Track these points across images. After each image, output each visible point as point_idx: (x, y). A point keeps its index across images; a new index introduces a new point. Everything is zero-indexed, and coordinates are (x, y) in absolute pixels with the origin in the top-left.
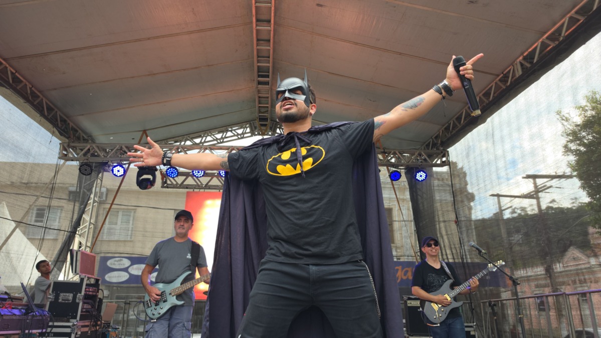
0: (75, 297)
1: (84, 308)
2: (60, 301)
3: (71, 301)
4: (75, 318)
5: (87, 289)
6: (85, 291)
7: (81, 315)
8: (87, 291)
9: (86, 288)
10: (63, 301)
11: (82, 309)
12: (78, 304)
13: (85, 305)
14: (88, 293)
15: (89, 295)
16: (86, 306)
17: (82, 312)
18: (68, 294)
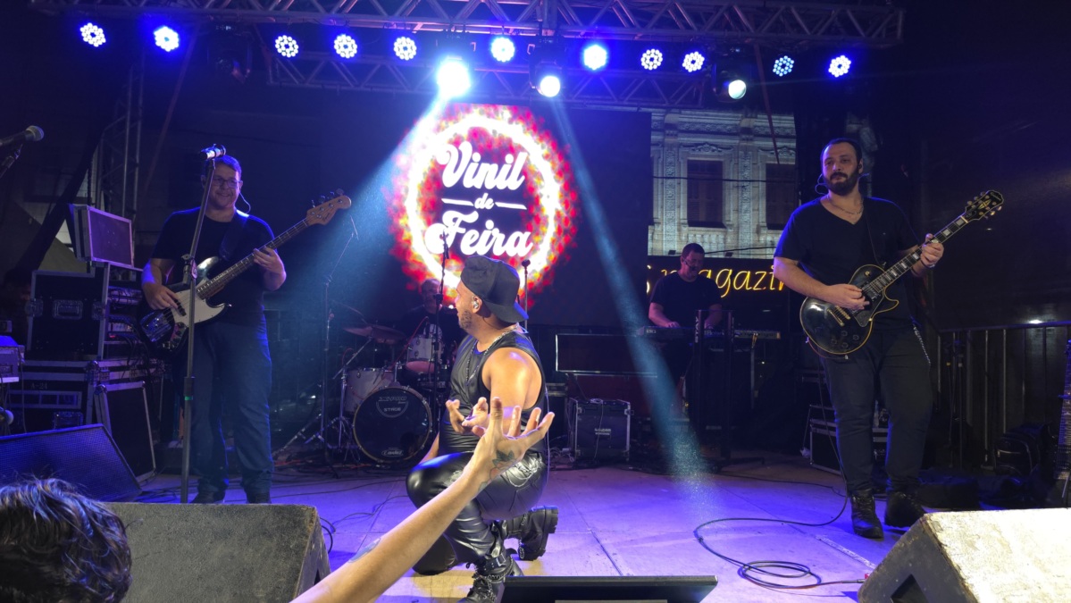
0: (87, 310)
1: (112, 332)
2: (56, 315)
3: (80, 318)
4: (94, 351)
5: (116, 293)
6: (110, 296)
7: (105, 345)
8: (115, 296)
9: (110, 291)
10: (64, 317)
11: (107, 334)
12: (97, 324)
13: (115, 325)
14: (117, 299)
15: (119, 304)
16: (118, 327)
17: (108, 339)
18: (71, 303)
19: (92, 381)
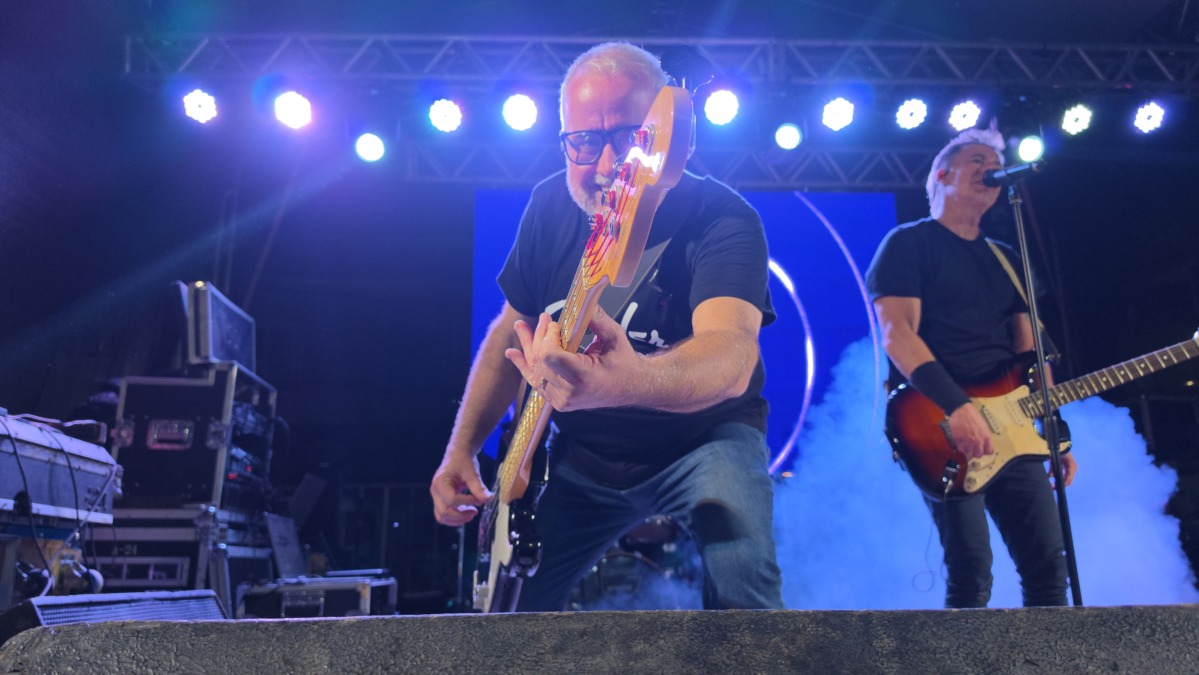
0: (200, 434)
2: (152, 443)
3: (188, 446)
4: (207, 496)
5: (240, 411)
6: (234, 412)
7: (224, 489)
9: (234, 405)
12: (212, 455)
14: (241, 421)
18: (176, 424)
19: (207, 539)
